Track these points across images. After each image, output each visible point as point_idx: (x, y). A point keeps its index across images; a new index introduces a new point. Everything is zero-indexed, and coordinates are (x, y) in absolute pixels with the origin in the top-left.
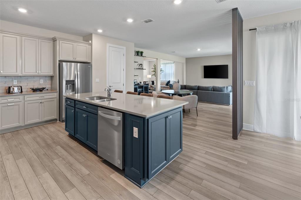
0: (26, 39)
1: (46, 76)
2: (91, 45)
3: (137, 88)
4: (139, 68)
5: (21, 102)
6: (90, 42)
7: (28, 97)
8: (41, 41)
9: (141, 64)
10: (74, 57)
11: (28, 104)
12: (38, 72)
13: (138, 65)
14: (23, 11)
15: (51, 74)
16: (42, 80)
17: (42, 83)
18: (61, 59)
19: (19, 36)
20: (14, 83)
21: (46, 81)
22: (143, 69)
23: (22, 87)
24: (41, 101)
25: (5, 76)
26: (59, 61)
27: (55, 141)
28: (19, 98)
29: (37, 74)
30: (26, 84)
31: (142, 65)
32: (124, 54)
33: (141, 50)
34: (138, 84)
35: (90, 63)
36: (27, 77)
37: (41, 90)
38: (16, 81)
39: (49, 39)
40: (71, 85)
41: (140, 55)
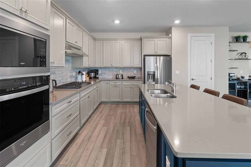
0: (125, 42)
1: (138, 68)
2: (171, 38)
3: (235, 84)
4: (240, 57)
5: (120, 86)
6: (170, 35)
7: (124, 83)
8: (133, 42)
9: (243, 53)
10: (155, 51)
11: (125, 87)
12: (131, 65)
13: (238, 54)
14: (117, 22)
15: (140, 66)
16: (136, 71)
17: (136, 73)
18: (145, 54)
19: (121, 40)
20: (120, 72)
21: (138, 72)
22: (247, 59)
23: (123, 75)
24: (131, 86)
25: (116, 68)
26: (144, 55)
27: (130, 121)
28: (119, 83)
29: (131, 66)
30: (126, 73)
31: (245, 53)
32: (212, 43)
33: (242, 34)
34: (238, 79)
35: (170, 55)
36: (127, 68)
37: (133, 78)
38: (121, 71)
39: (138, 39)
40: (152, 75)
41: (242, 41)
